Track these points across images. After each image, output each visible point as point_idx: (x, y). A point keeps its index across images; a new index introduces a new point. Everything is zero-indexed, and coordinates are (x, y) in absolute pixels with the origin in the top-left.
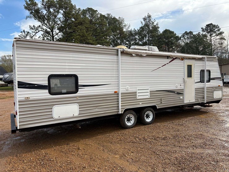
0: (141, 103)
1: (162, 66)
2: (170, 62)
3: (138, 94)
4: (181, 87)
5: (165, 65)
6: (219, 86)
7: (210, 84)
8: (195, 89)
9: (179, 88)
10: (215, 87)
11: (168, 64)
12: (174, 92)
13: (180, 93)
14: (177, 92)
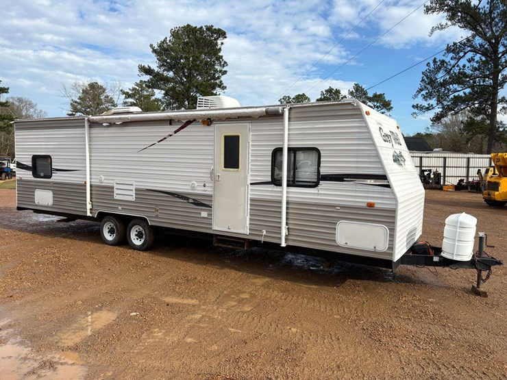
0: (120, 208)
1: (159, 142)
2: (176, 132)
3: (116, 191)
4: (206, 191)
5: (165, 138)
6: (371, 205)
7: (318, 194)
8: (251, 200)
9: (199, 190)
10: (342, 207)
11: (171, 135)
12: (187, 199)
13: (202, 203)
14: (193, 200)
